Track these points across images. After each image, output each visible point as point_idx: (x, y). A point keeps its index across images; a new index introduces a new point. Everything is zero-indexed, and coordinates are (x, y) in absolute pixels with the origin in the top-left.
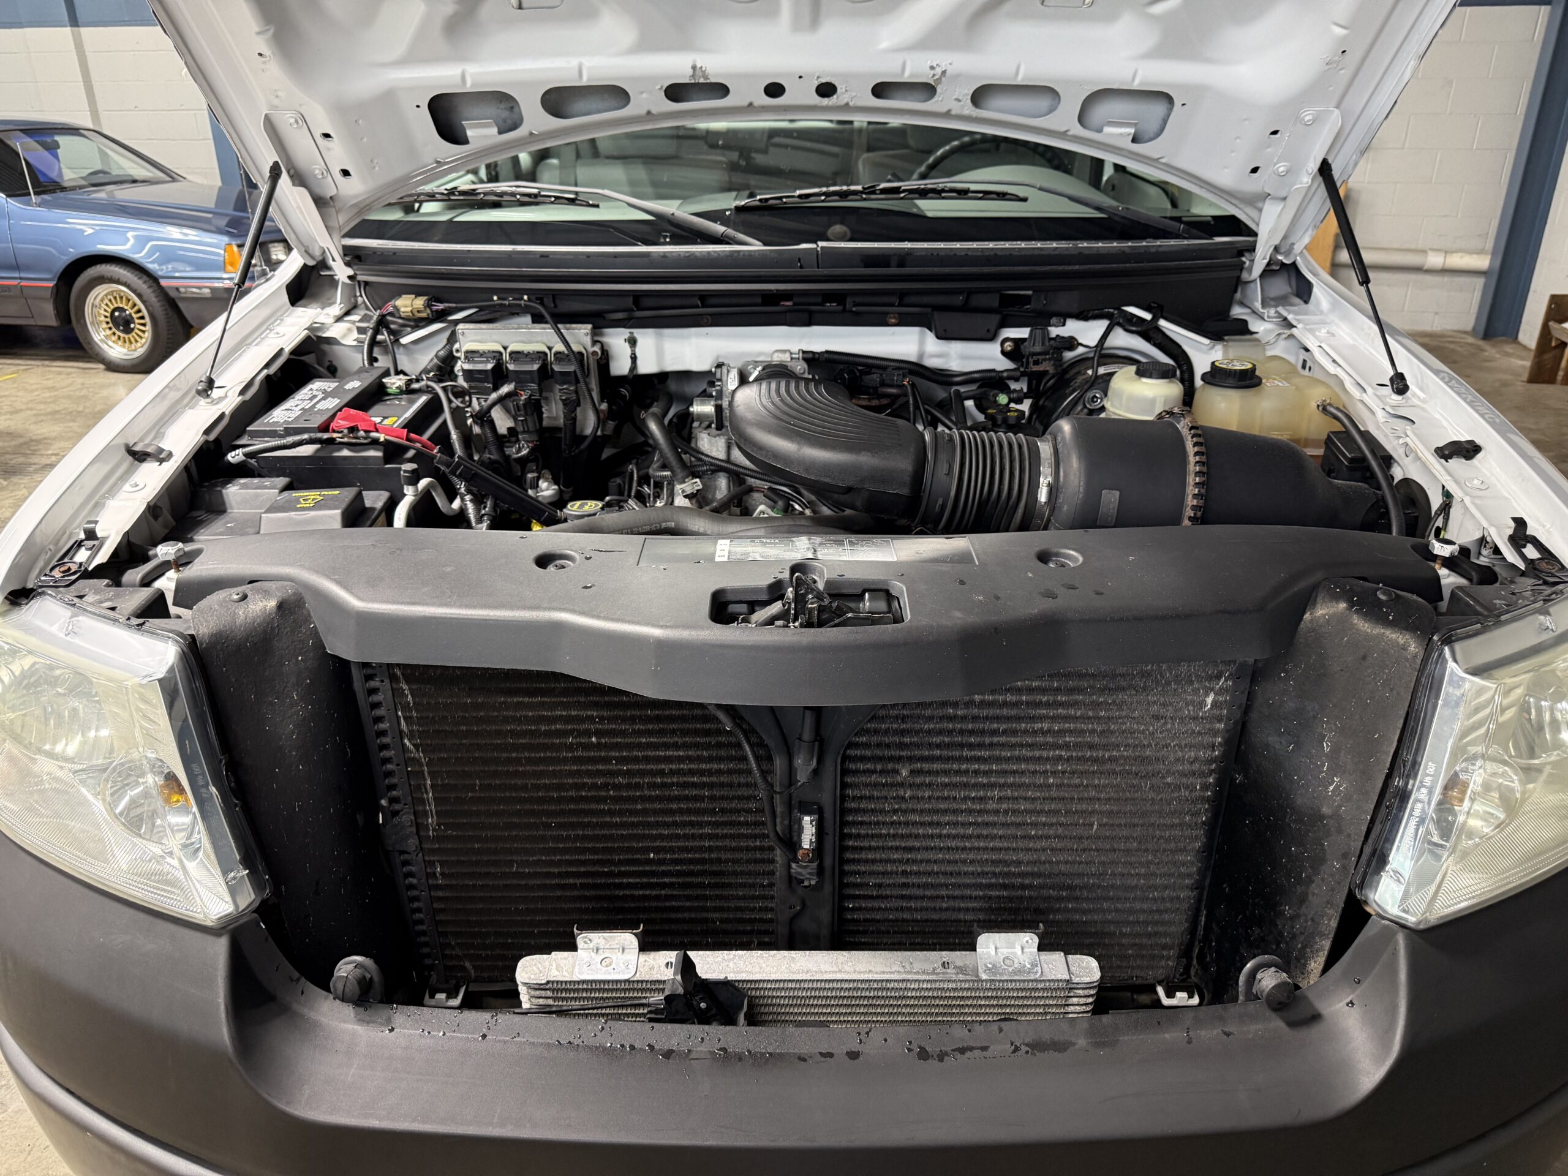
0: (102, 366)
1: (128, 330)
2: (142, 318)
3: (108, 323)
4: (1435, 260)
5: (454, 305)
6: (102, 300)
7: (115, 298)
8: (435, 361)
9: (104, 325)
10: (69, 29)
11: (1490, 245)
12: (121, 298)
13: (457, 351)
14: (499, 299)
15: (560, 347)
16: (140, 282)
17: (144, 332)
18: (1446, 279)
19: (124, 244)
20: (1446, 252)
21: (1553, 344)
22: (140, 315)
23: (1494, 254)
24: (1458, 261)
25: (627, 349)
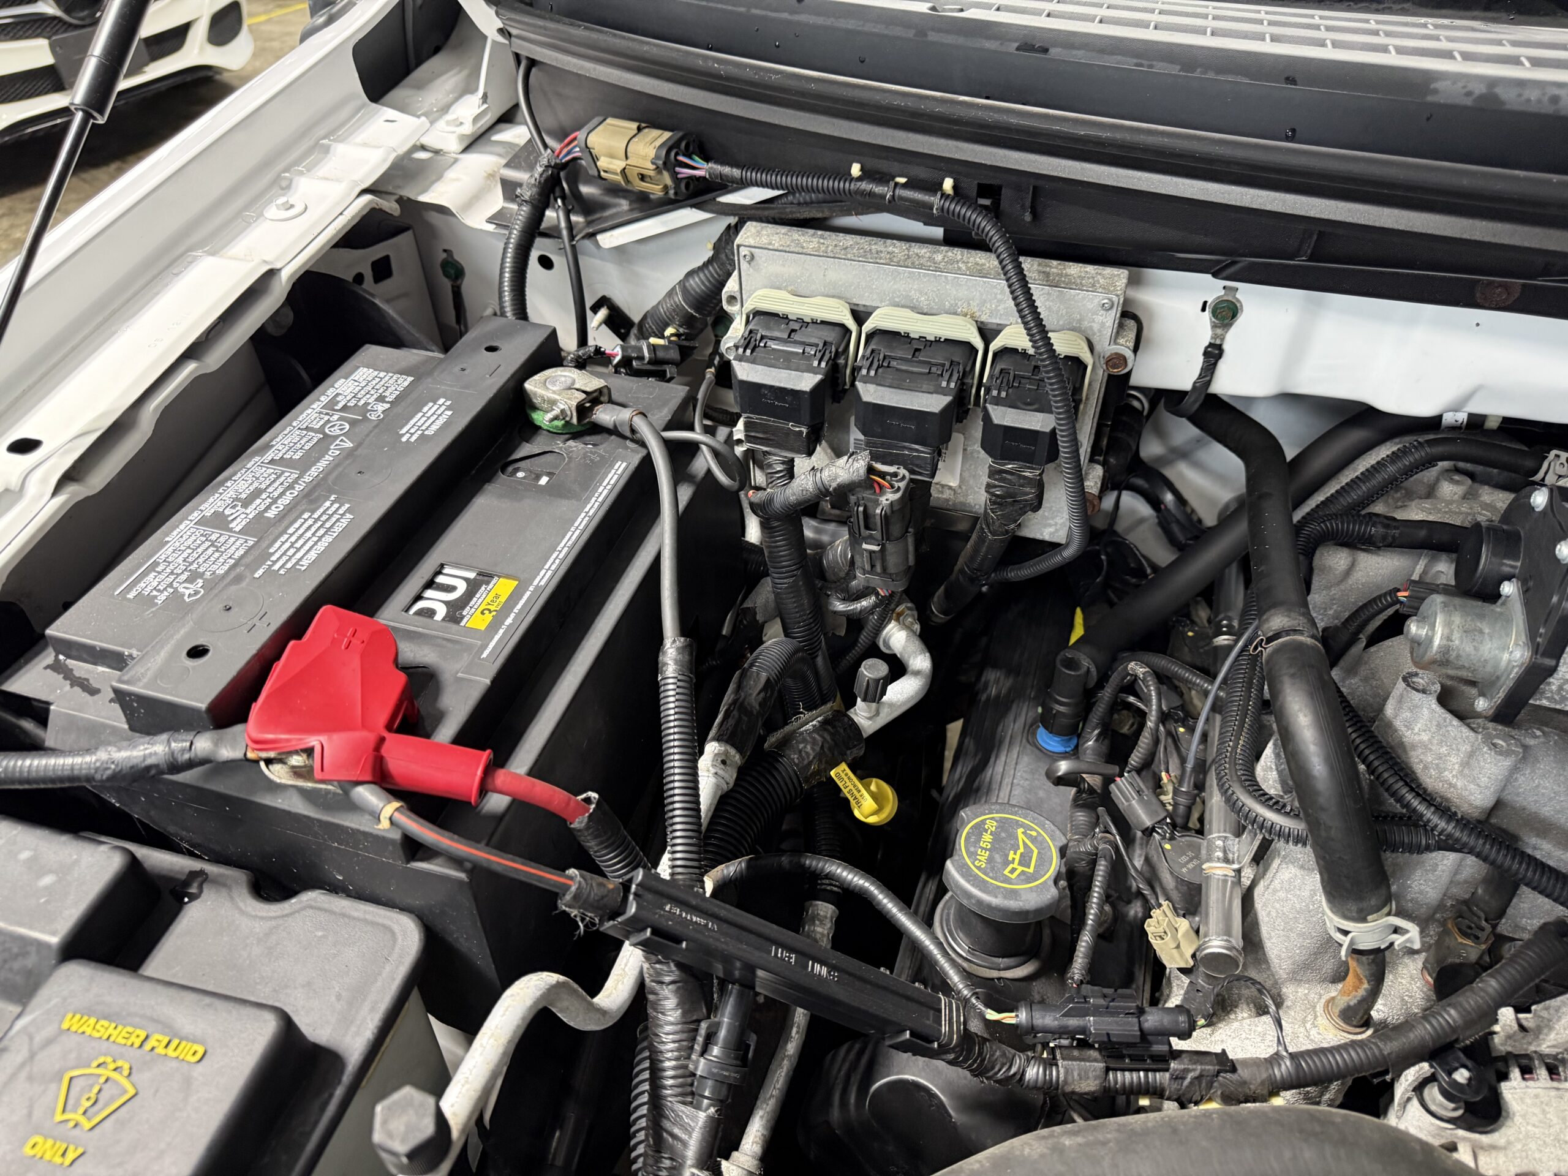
5: (736, 172)
8: (679, 298)
13: (732, 299)
14: (866, 175)
15: (1015, 336)
25: (1203, 331)
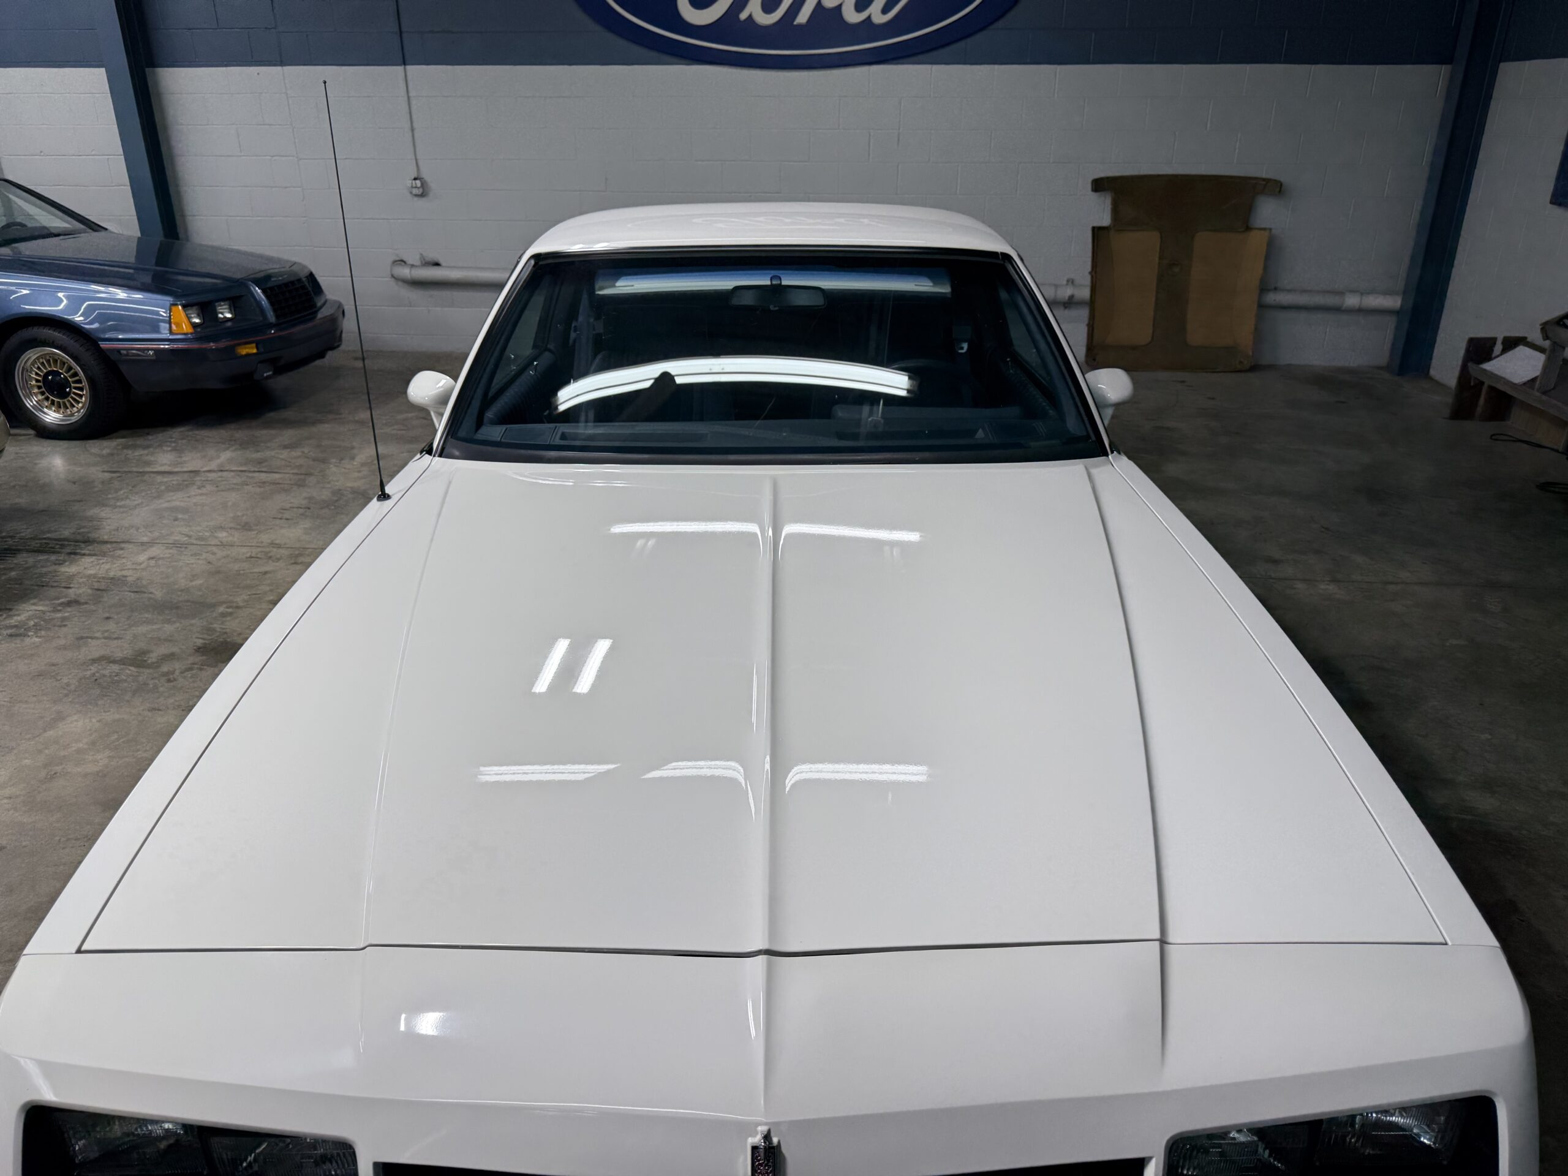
0: (32, 432)
1: (63, 395)
2: (79, 381)
3: (39, 387)
4: (1352, 301)
6: (34, 362)
7: (48, 361)
9: (36, 390)
11: (1401, 288)
12: (55, 361)
16: (77, 345)
17: (81, 396)
18: (1362, 318)
19: (59, 306)
20: (1362, 294)
21: (1472, 384)
22: (77, 378)
23: (1405, 293)
24: (1370, 301)
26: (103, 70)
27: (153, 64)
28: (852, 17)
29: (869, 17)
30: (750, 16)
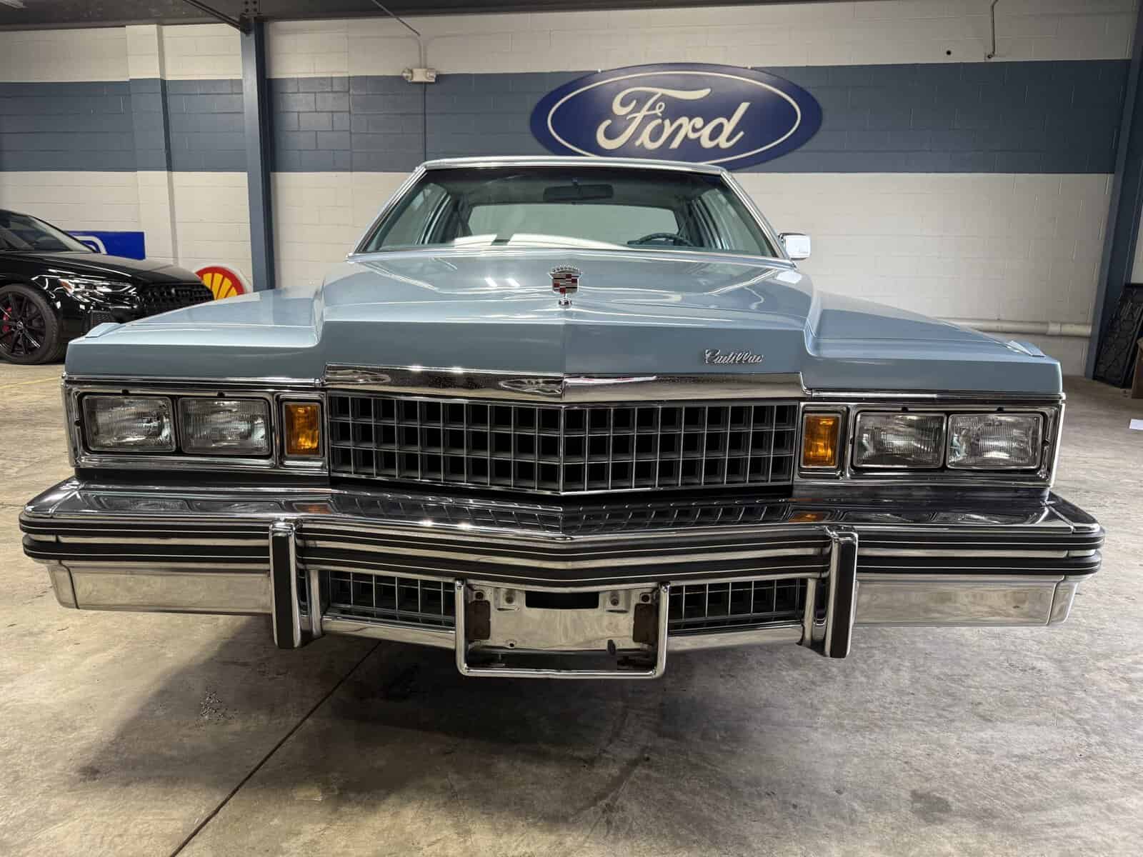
4: (1054, 328)
10: (166, 172)
11: (1090, 320)
18: (1063, 341)
20: (1061, 324)
23: (1093, 325)
24: (1068, 329)
26: (245, 174)
27: (275, 170)
28: (707, 143)
29: (718, 145)
30: (642, 143)
